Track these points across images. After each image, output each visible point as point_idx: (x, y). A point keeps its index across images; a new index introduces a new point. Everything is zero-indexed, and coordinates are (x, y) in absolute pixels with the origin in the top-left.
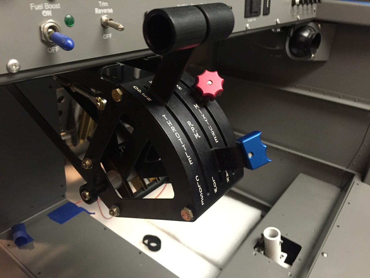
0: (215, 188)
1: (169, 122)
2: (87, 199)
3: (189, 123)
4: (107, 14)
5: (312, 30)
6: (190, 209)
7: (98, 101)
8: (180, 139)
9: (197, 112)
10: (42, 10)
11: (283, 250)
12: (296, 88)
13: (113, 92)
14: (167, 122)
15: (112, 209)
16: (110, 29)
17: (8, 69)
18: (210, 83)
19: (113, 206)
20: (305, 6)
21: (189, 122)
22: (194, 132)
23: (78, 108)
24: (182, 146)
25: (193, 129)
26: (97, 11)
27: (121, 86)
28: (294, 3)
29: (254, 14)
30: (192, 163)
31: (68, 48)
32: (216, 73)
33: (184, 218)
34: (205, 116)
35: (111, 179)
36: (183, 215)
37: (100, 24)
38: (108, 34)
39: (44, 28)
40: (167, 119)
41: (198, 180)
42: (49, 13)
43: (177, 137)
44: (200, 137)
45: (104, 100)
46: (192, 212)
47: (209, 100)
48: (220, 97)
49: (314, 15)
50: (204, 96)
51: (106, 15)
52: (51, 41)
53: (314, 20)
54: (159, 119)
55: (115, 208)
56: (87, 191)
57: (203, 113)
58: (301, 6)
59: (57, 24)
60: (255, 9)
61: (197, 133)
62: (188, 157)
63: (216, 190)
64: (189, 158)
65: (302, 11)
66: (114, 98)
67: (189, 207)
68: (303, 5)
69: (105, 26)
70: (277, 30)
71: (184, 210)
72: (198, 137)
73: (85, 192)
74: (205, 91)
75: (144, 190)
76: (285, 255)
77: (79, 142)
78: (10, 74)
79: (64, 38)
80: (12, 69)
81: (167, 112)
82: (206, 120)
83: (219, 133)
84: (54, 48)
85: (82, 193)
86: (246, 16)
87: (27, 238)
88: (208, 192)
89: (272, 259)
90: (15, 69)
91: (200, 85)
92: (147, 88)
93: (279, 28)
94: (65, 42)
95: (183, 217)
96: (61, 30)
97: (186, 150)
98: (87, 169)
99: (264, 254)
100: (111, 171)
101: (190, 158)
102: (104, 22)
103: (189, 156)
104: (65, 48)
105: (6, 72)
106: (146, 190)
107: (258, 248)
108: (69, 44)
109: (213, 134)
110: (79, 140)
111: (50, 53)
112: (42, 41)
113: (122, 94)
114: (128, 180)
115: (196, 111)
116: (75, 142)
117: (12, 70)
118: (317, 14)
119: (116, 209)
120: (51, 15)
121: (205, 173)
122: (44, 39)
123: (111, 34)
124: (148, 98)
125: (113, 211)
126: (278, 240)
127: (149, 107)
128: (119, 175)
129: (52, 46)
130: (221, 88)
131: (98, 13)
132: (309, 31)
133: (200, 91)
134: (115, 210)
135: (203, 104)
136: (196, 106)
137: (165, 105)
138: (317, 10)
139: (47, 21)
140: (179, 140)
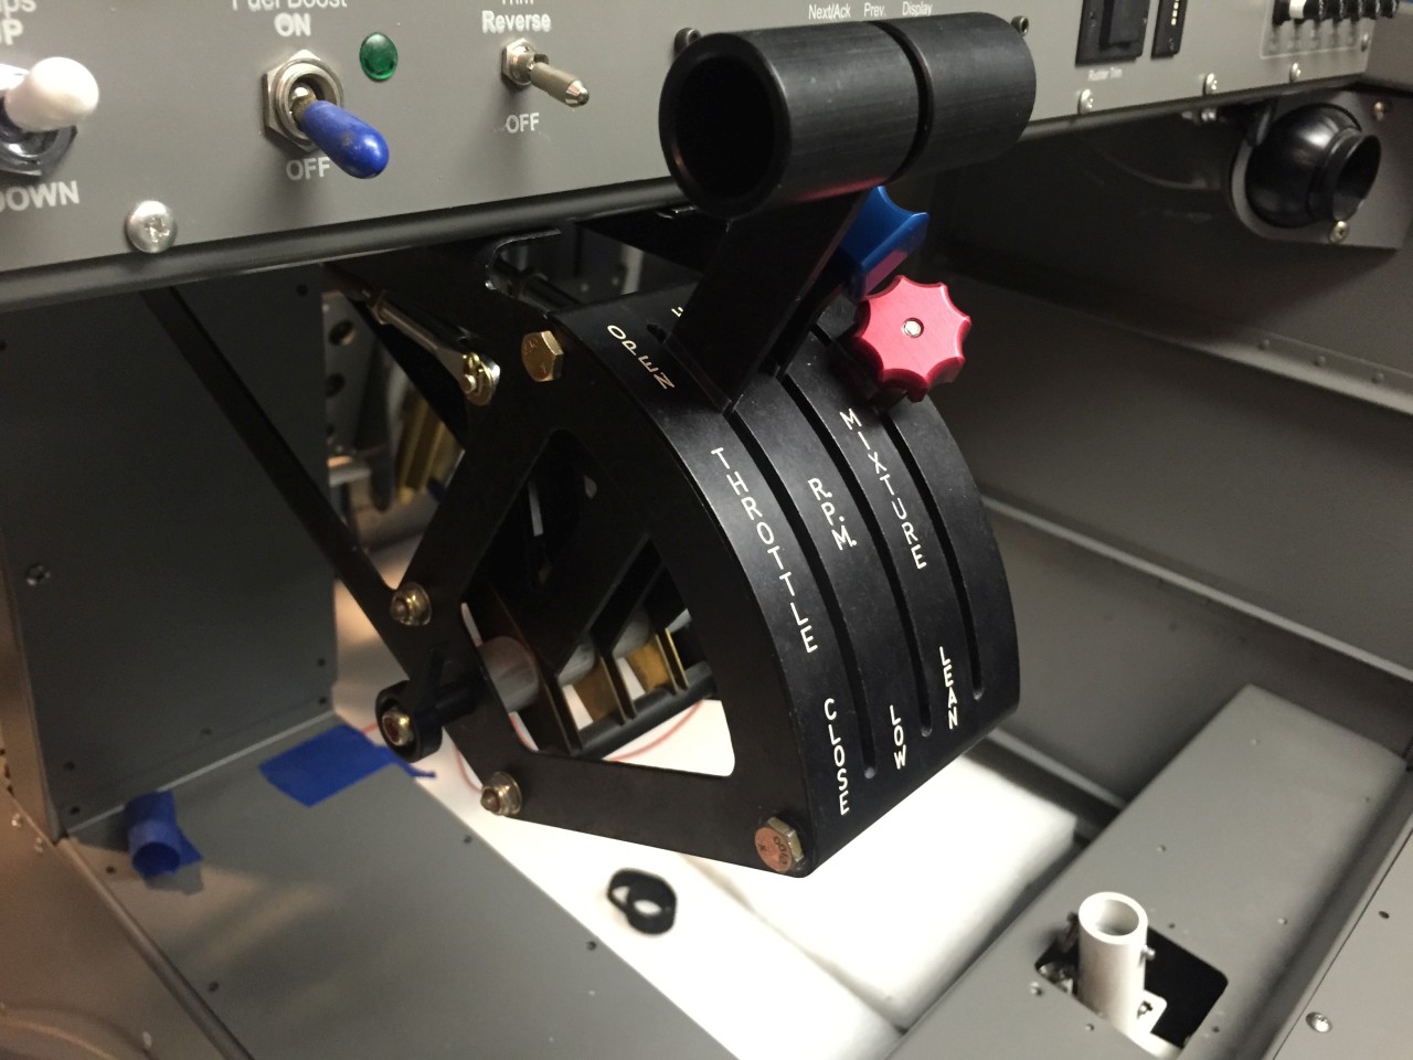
0: (900, 748)
1: (736, 480)
2: (400, 742)
3: (816, 486)
4: (529, 33)
5: (1350, 122)
6: (792, 826)
7: (467, 370)
8: (774, 551)
9: (849, 441)
10: (275, 12)
11: (1151, 985)
12: (1261, 347)
13: (528, 345)
14: (728, 476)
15: (492, 786)
16: (534, 93)
17: (129, 236)
18: (913, 328)
19: (498, 773)
20: (1327, 24)
21: (815, 480)
22: (831, 523)
23: (399, 381)
24: (781, 578)
25: (829, 510)
26: (490, 21)
27: (559, 323)
28: (1281, 14)
29: (1117, 52)
30: (815, 647)
31: (362, 166)
32: (942, 289)
33: (767, 860)
34: (881, 460)
35: (498, 674)
36: (763, 848)
37: (496, 74)
38: (526, 115)
39: (276, 83)
40: (728, 467)
41: (832, 717)
42: (301, 25)
43: (764, 540)
44: (853, 543)
45: (491, 368)
46: (800, 837)
47: (904, 395)
48: (949, 387)
49: (1359, 65)
50: (884, 380)
51: (523, 40)
52: (302, 136)
53: (1359, 85)
54: (699, 465)
55: (506, 784)
56: (404, 712)
57: (874, 447)
58: (1309, 24)
59: (327, 71)
60: (1120, 32)
61: (843, 527)
62: (800, 623)
63: (900, 759)
64: (805, 626)
65: (1312, 44)
66: (528, 366)
67: (788, 818)
68: (1318, 22)
69: (516, 81)
70: (1204, 116)
71: (769, 826)
72: (846, 545)
73: (396, 716)
74: (892, 360)
75: (621, 722)
76: (1160, 1005)
77: (398, 496)
78: (136, 256)
79: (353, 127)
80: (143, 236)
81: (733, 437)
82: (885, 478)
83: (932, 530)
84: (311, 164)
85: (384, 717)
86: (1082, 59)
87: (177, 847)
88: (870, 762)
89: (1106, 1017)
90: (154, 241)
91: (871, 336)
92: (661, 336)
93: (1211, 107)
94: (352, 146)
95: (762, 855)
96: (341, 91)
97: (793, 594)
98: (409, 623)
99: (1076, 991)
100: (500, 641)
101: (809, 628)
102: (512, 68)
103: (806, 620)
104: (353, 169)
105: (121, 248)
106: (629, 723)
107: (1051, 965)
108: (368, 152)
109: (907, 534)
110: (398, 487)
111: (295, 182)
112: (269, 133)
113: (561, 352)
114: (563, 676)
115: (847, 437)
116: (381, 494)
117: (143, 244)
118: (1371, 61)
119: (507, 788)
120: (308, 32)
121: (864, 688)
122: (273, 125)
123: (537, 114)
124: (662, 376)
125: (496, 794)
126: (1134, 947)
127: (660, 411)
128: (530, 659)
129: (302, 155)
130: (957, 353)
131: (493, 29)
132: (1335, 128)
133: (871, 358)
134: (503, 792)
135: (877, 412)
136: (850, 418)
137: (724, 409)
138: (1373, 45)
139: (292, 54)
140: (769, 551)
